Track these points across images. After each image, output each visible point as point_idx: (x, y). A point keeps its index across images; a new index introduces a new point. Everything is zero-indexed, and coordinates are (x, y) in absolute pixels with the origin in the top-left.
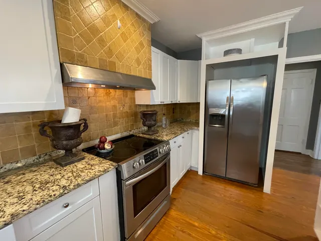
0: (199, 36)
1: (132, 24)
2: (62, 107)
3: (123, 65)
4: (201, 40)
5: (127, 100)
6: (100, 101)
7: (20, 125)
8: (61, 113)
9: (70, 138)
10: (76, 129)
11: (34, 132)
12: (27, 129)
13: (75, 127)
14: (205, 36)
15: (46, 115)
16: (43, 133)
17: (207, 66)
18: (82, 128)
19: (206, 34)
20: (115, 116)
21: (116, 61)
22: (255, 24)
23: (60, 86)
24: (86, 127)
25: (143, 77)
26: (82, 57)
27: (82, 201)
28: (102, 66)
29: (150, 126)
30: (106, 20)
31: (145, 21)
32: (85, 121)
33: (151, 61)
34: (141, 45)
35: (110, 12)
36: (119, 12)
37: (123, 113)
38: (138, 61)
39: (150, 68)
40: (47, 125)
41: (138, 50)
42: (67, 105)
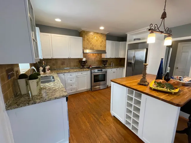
0: (126, 33)
1: (100, 37)
2: (83, 58)
3: (96, 48)
4: (127, 35)
5: (99, 56)
13: (84, 62)
17: (128, 44)
18: (86, 62)
19: (128, 33)
20: (95, 61)
21: (94, 47)
22: (144, 29)
23: (83, 54)
24: (87, 62)
26: (86, 48)
27: (84, 74)
28: (91, 49)
29: (105, 65)
30: (92, 39)
31: (104, 34)
32: (87, 61)
33: (106, 45)
34: (102, 41)
35: (93, 36)
36: (96, 35)
37: (97, 60)
38: (101, 46)
39: (105, 47)
40: (80, 61)
41: (101, 43)
42: (83, 57)
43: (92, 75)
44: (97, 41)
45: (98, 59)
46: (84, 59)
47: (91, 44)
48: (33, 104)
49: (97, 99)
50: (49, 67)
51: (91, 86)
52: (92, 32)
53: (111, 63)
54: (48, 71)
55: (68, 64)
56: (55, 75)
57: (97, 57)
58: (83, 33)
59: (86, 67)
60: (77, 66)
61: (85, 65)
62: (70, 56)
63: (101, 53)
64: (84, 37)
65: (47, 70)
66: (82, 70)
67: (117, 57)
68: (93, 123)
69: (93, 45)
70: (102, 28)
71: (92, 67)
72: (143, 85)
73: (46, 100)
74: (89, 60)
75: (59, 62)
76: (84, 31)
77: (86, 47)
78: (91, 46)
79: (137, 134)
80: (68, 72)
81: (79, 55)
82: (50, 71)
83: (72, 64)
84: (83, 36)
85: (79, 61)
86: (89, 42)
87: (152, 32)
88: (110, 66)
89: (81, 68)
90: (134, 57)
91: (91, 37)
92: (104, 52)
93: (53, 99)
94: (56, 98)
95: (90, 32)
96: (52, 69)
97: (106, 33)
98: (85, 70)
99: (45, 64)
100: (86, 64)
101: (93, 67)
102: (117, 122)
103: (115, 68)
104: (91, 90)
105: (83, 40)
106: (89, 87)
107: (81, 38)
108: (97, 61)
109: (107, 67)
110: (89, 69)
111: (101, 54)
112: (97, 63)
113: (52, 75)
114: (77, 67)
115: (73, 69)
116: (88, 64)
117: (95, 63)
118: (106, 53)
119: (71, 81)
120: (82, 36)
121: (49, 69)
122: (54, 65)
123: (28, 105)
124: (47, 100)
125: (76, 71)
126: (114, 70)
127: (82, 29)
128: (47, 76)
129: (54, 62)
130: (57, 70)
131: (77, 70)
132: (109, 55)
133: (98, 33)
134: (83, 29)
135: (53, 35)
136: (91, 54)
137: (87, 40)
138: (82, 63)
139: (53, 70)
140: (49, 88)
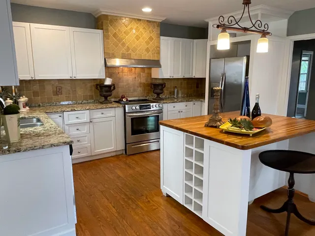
1: (144, 28)
2: (104, 77)
3: (136, 54)
4: (208, 23)
5: (145, 75)
6: (125, 75)
7: (89, 85)
8: (104, 80)
9: (107, 92)
10: (110, 88)
11: (94, 88)
12: (91, 87)
13: (109, 86)
14: (211, 21)
15: (98, 81)
16: (97, 88)
17: (211, 46)
18: (112, 88)
19: (212, 19)
21: (132, 52)
23: (104, 68)
24: (114, 88)
25: (151, 59)
26: (113, 54)
27: (109, 115)
28: (123, 57)
29: (158, 94)
30: (126, 33)
31: (154, 22)
32: (114, 85)
33: (159, 48)
34: (151, 39)
35: (129, 27)
36: (134, 25)
37: (140, 83)
38: (147, 50)
39: (159, 53)
40: (99, 85)
41: (147, 43)
42: (106, 77)
43: (127, 117)
44: (138, 38)
45: (143, 80)
46: (108, 82)
47: (124, 44)
48: (16, 152)
49: (138, 169)
50: (27, 99)
51: (126, 144)
52: (125, 17)
53: (174, 89)
54: (24, 107)
55: (70, 94)
56: (42, 116)
57: (139, 75)
58: (104, 21)
59: (113, 100)
60: (91, 97)
61: (110, 96)
62: (74, 72)
63: (148, 66)
64: (107, 30)
65: (21, 106)
66: (104, 106)
67: (187, 76)
68: (123, 207)
69: (128, 49)
70: (147, 10)
71: (127, 100)
72: (212, 127)
73: (36, 148)
74: (121, 84)
75: (49, 89)
76: (106, 16)
77: (111, 52)
78: (123, 50)
79: (201, 215)
80: (70, 109)
81: (96, 72)
82: (27, 108)
83: (80, 92)
84: (104, 27)
85: (97, 85)
86: (120, 40)
87: (224, 31)
88: (172, 98)
89: (102, 103)
90: (224, 75)
91: (124, 29)
92: (157, 64)
93: (48, 146)
94: (52, 145)
95: (121, 18)
96: (33, 105)
97: (160, 19)
98: (110, 105)
99: (15, 93)
100: (114, 93)
101: (130, 101)
102: (172, 205)
103: (182, 101)
104: (126, 152)
105: (106, 37)
106: (121, 146)
107: (100, 31)
108: (141, 85)
109: (163, 99)
110: (120, 103)
111: (150, 68)
112: (140, 90)
113: (35, 115)
114: (92, 101)
115: (81, 105)
116: (119, 91)
117: (134, 90)
118: (160, 67)
119: (78, 132)
120: (102, 26)
121: (26, 105)
122: (36, 94)
123: (8, 152)
124: (38, 147)
125: (88, 108)
126: (181, 106)
127: (101, 12)
128: (25, 118)
129: (36, 87)
130: (43, 106)
131: (92, 106)
132: (168, 70)
133: (139, 20)
134: (104, 12)
135: (33, 25)
136: (126, 69)
137: (115, 35)
138: (104, 89)
139: (36, 107)
140: (37, 134)
